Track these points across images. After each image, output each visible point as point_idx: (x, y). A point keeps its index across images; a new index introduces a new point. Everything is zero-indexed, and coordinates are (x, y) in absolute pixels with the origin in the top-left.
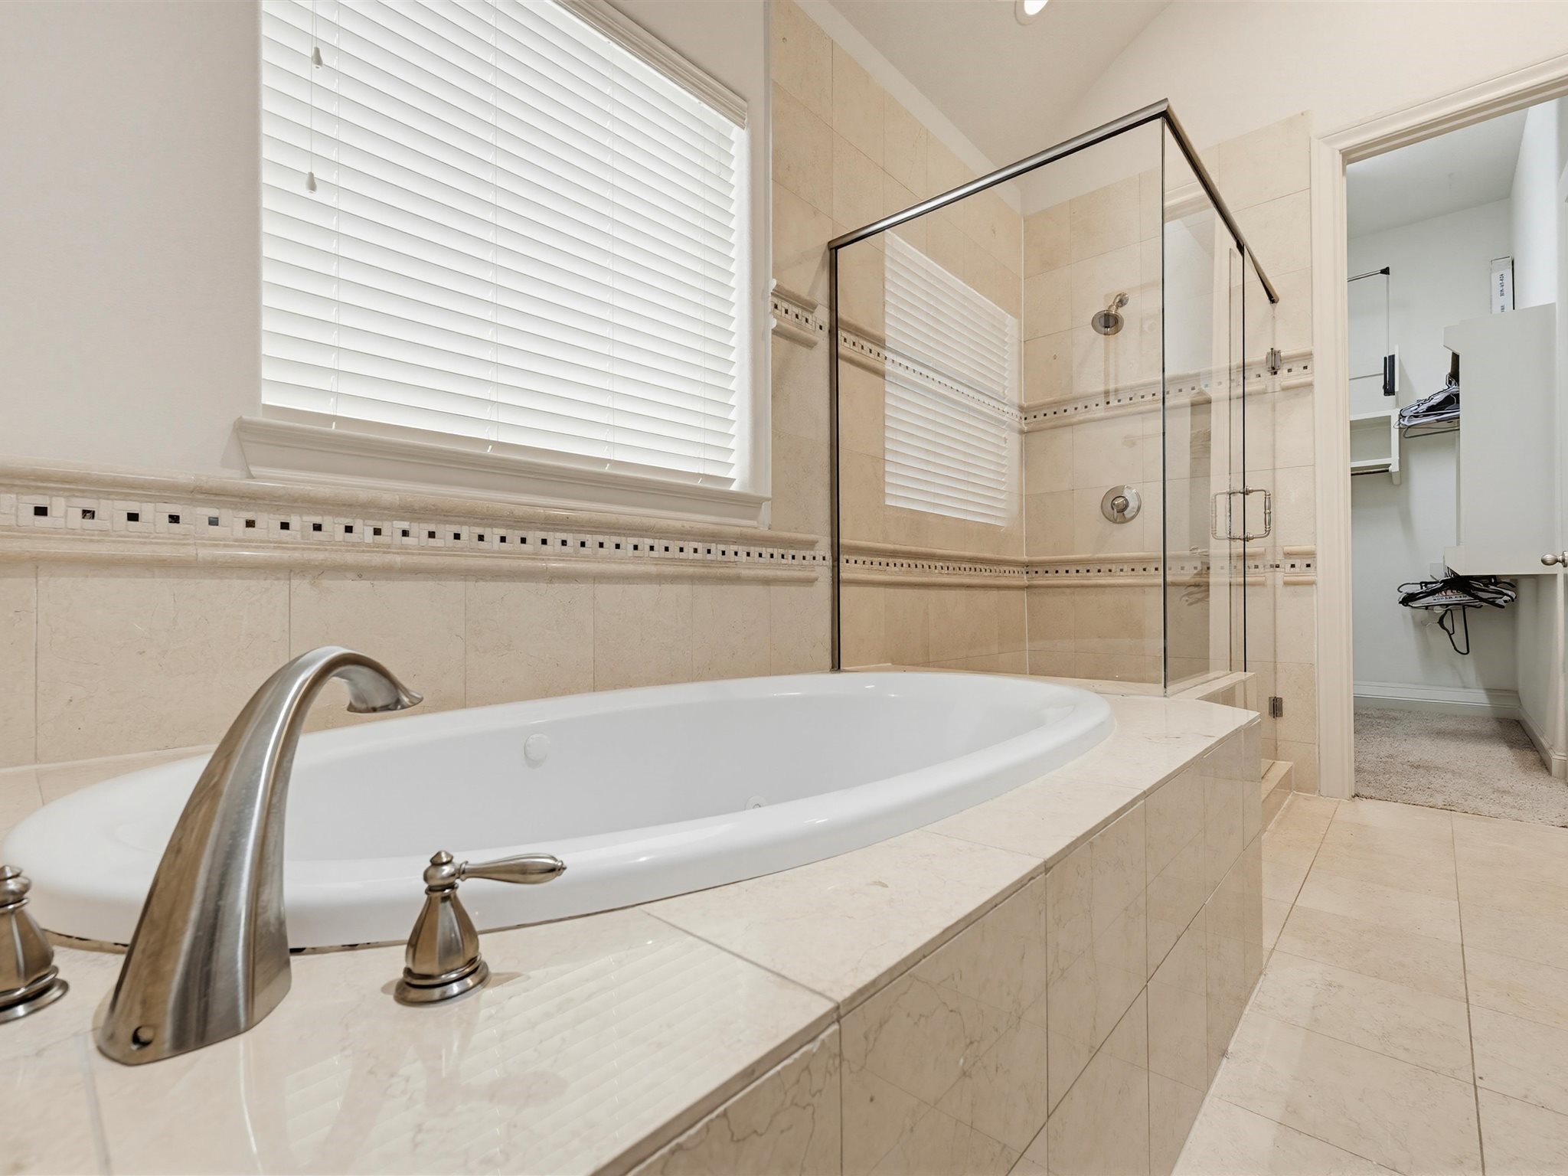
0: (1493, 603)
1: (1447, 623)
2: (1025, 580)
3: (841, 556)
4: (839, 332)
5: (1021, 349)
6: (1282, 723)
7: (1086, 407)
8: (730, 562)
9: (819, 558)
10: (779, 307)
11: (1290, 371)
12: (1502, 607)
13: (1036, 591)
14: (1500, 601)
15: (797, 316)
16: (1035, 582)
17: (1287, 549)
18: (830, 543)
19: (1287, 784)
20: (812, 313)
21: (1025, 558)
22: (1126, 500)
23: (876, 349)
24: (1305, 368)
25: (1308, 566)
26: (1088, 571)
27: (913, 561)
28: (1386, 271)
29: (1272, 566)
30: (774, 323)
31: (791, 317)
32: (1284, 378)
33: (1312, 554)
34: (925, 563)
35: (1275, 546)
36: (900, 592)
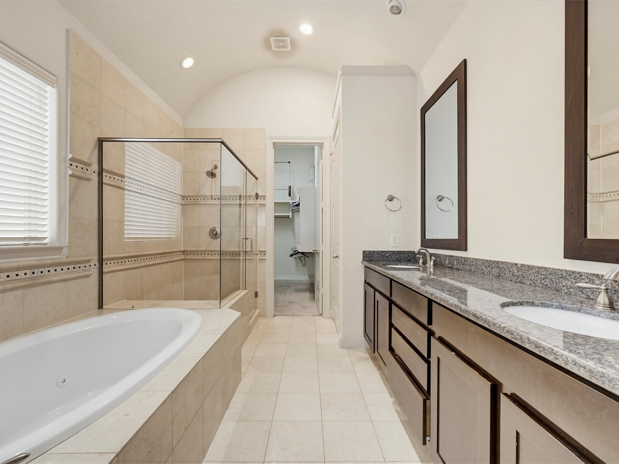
0: (307, 256)
1: (301, 259)
2: (183, 257)
3: (103, 262)
4: (103, 173)
5: (182, 175)
6: (258, 298)
7: (204, 199)
8: (46, 275)
9: (93, 265)
10: (73, 165)
11: (261, 199)
12: (309, 257)
13: (186, 260)
14: (309, 256)
15: (82, 168)
16: (186, 257)
17: (259, 250)
18: (98, 258)
19: (259, 316)
20: (90, 167)
21: (183, 249)
22: (217, 232)
23: (120, 179)
24: (264, 199)
25: (264, 254)
26: (205, 254)
27: (137, 258)
28: (289, 162)
29: (256, 254)
30: (70, 172)
31: (79, 169)
32: (259, 201)
33: (265, 251)
34: (142, 258)
35: (256, 249)
36: (131, 271)
